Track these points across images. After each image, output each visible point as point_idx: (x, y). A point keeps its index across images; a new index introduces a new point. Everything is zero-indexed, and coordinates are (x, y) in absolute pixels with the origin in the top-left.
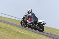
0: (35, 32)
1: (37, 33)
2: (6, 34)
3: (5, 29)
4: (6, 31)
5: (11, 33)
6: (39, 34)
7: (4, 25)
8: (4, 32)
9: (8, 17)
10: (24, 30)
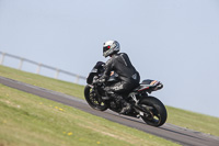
0: (153, 133)
1: (161, 136)
2: (46, 140)
3: (42, 120)
4: (45, 130)
5: (65, 135)
6: (170, 141)
7: (39, 107)
8: (41, 132)
9: (54, 75)
10: (114, 126)
